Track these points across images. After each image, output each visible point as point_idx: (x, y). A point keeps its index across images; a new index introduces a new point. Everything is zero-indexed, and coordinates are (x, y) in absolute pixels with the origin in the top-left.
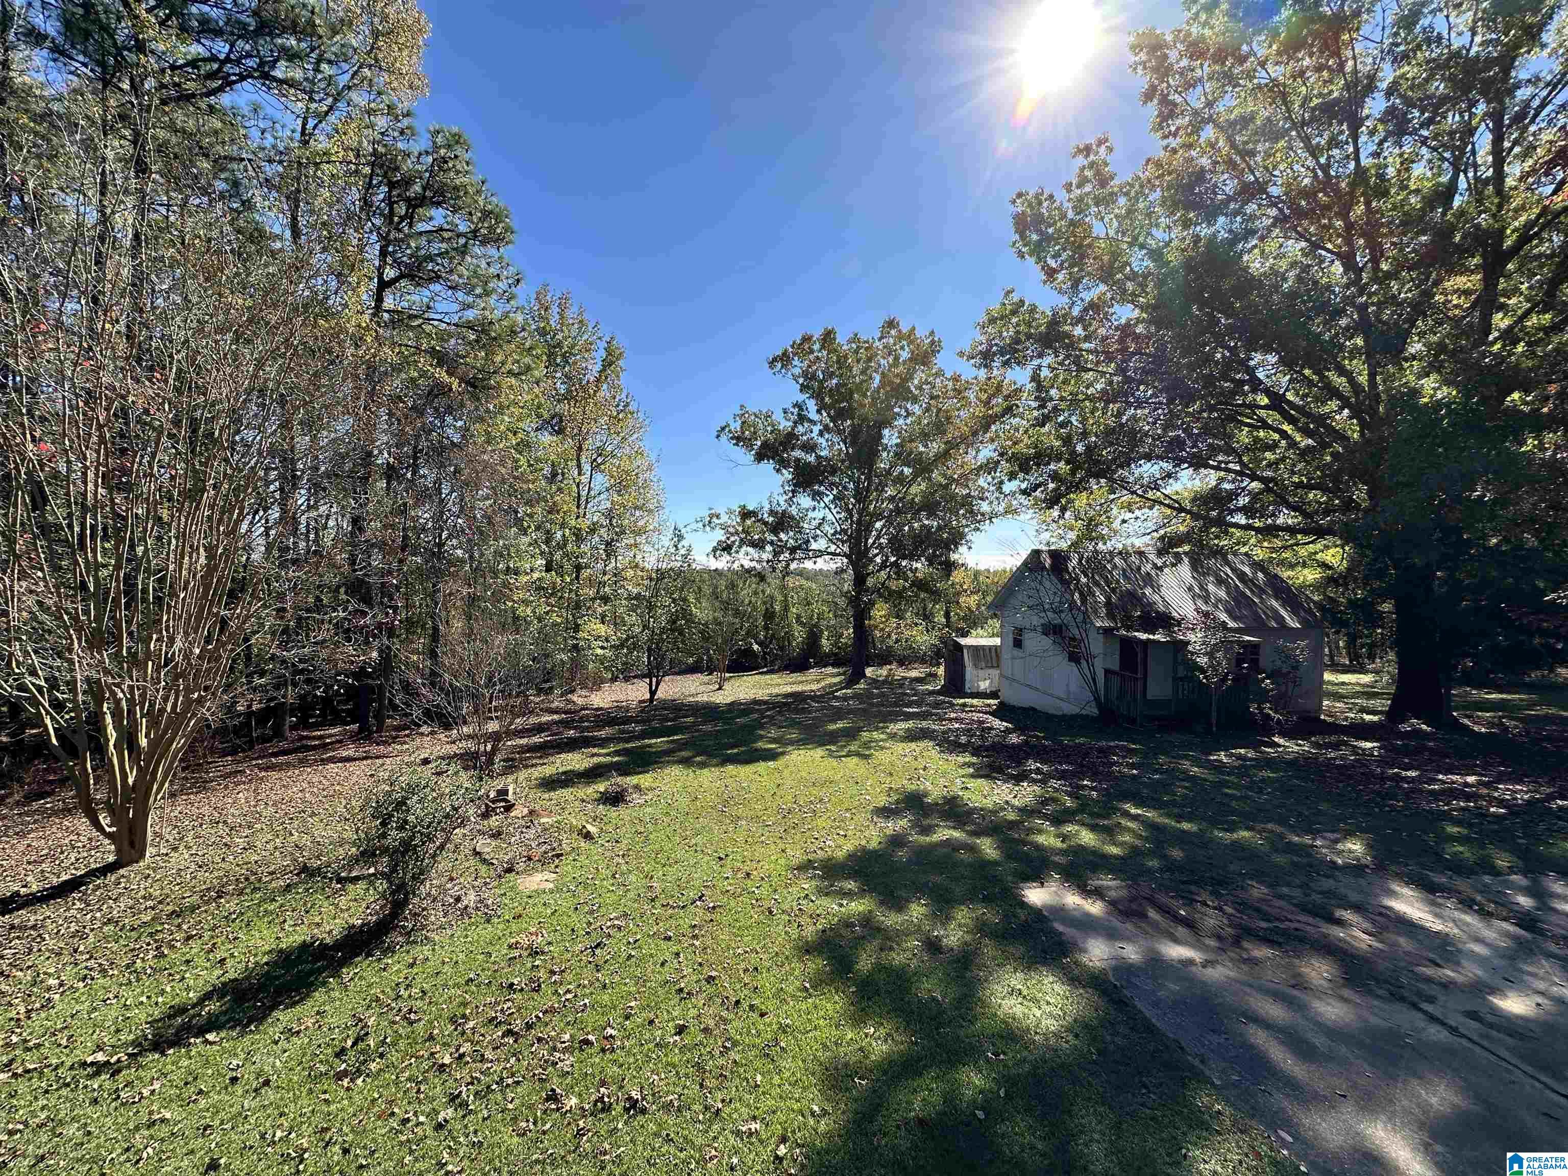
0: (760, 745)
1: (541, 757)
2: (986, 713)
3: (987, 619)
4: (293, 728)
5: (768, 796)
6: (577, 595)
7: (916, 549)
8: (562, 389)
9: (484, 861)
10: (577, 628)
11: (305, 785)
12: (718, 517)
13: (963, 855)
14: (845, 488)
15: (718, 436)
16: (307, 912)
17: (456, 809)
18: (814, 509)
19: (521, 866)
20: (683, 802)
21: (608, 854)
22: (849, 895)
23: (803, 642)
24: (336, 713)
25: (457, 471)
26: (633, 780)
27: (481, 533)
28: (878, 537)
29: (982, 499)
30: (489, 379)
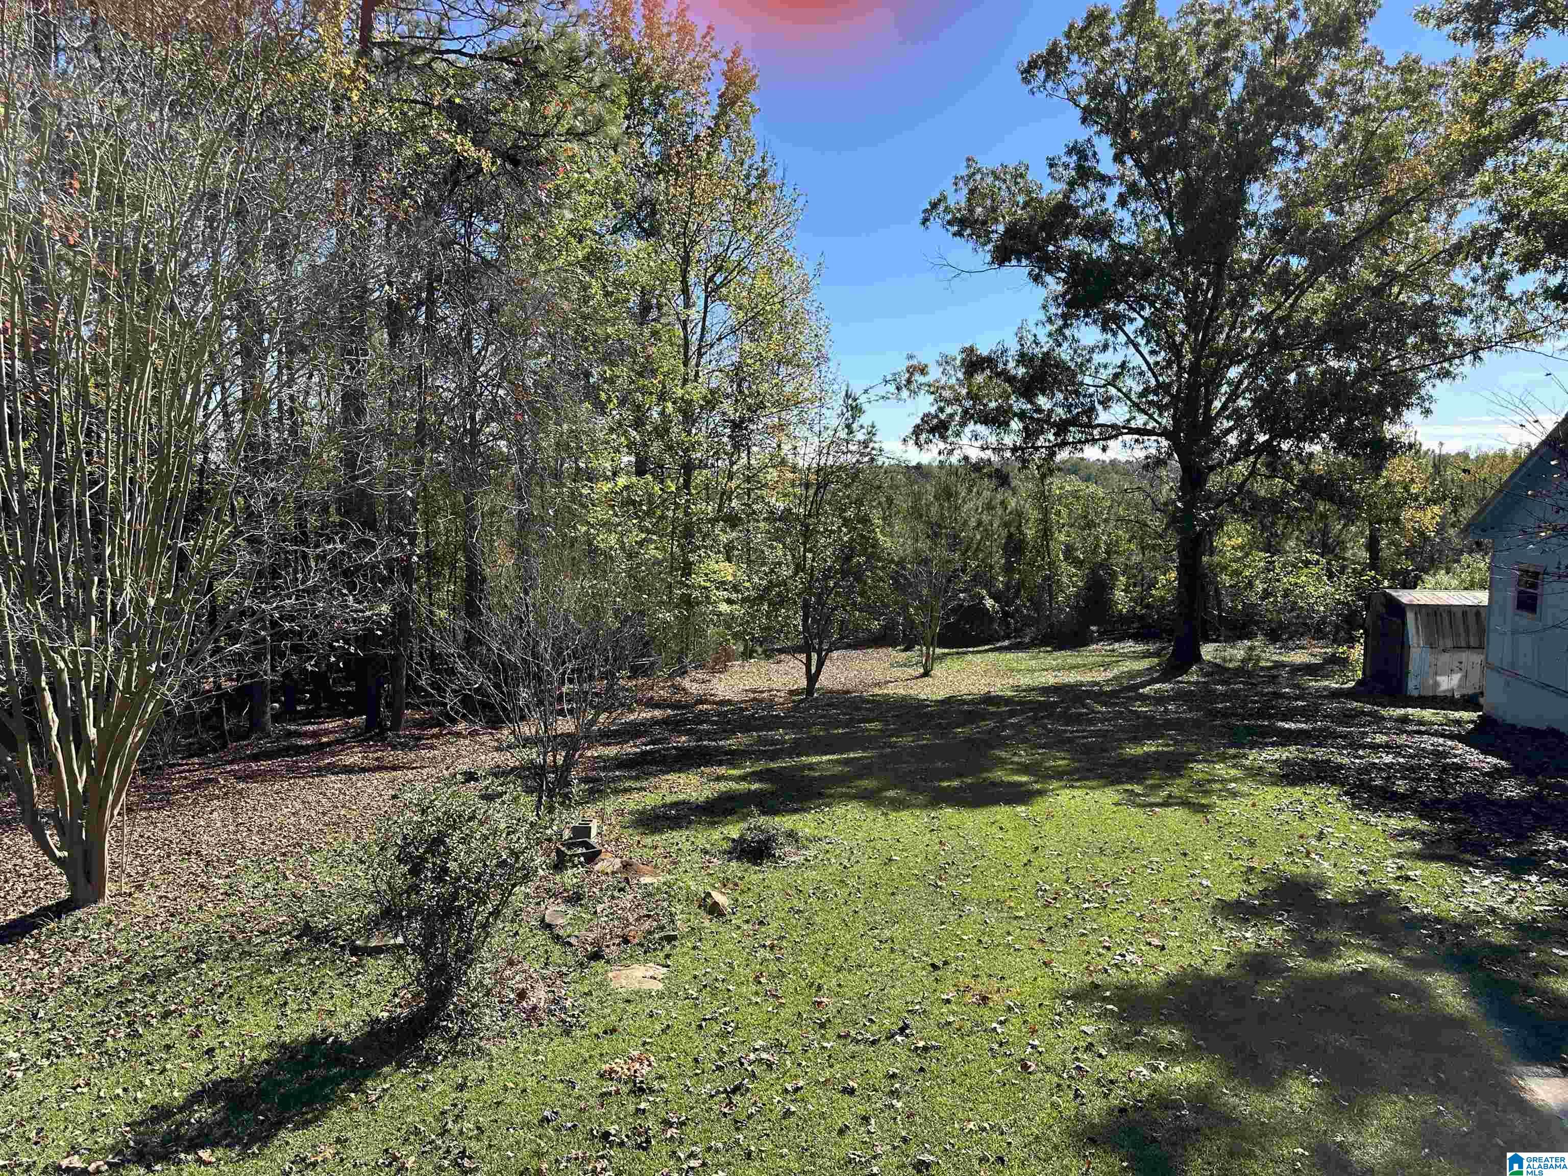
0: (999, 774)
1: (637, 778)
2: (1452, 737)
3: (1461, 552)
4: (276, 718)
5: (1016, 866)
6: (686, 514)
7: (1311, 417)
8: (653, 153)
9: (557, 938)
10: (687, 569)
11: (298, 805)
12: (923, 371)
13: (1396, 1002)
14: (1168, 304)
15: (925, 221)
16: (315, 993)
17: (515, 854)
18: (1106, 347)
19: (612, 951)
20: (869, 867)
21: (747, 942)
22: (1170, 1052)
23: (1077, 595)
24: (333, 698)
25: (493, 309)
26: (785, 822)
27: (536, 412)
28: (1233, 396)
29: (1458, 312)
30: (539, 146)
